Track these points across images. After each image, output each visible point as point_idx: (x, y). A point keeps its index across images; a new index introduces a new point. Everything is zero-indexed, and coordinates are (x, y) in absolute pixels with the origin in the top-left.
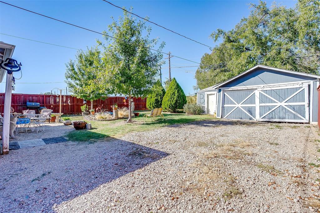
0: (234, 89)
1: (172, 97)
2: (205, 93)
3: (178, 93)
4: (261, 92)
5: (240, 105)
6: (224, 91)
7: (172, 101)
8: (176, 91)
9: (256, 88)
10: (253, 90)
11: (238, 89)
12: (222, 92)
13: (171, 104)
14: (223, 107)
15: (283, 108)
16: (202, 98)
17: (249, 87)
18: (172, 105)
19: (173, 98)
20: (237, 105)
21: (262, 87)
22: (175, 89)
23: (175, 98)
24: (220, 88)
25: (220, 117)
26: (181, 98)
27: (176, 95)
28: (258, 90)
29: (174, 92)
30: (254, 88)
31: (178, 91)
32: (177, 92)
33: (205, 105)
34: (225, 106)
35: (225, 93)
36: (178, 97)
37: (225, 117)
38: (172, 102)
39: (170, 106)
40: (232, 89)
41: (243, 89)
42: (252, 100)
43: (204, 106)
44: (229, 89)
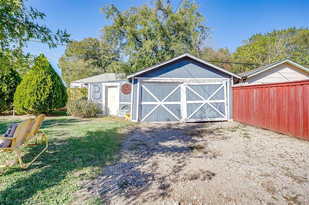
0: (155, 81)
1: (41, 88)
2: (103, 84)
3: (52, 81)
4: (187, 86)
5: (162, 103)
6: (142, 82)
7: (41, 95)
8: (49, 77)
9: (181, 81)
10: (178, 83)
11: (161, 81)
12: (138, 83)
13: (38, 100)
14: (140, 106)
15: (208, 106)
16: (97, 91)
17: (175, 79)
18: (41, 103)
19: (42, 90)
20: (159, 103)
21: (188, 81)
22: (45, 73)
23: (47, 89)
24: (136, 78)
25: (136, 121)
26: (58, 90)
27: (50, 84)
28: (184, 84)
29: (44, 79)
30: (179, 81)
31: (53, 78)
32: (50, 80)
33: (101, 101)
34: (143, 103)
35: (143, 86)
36: (53, 89)
37: (142, 120)
38: (40, 97)
39: (35, 103)
40: (152, 81)
41: (167, 81)
42: (177, 97)
43: (101, 103)
44: (149, 81)
